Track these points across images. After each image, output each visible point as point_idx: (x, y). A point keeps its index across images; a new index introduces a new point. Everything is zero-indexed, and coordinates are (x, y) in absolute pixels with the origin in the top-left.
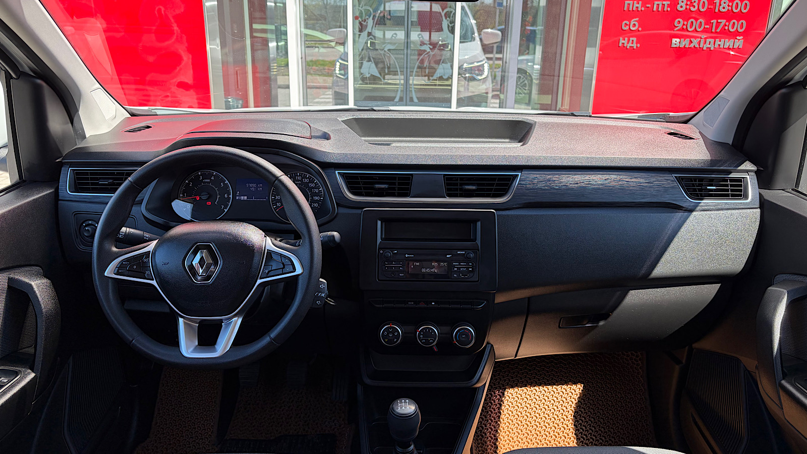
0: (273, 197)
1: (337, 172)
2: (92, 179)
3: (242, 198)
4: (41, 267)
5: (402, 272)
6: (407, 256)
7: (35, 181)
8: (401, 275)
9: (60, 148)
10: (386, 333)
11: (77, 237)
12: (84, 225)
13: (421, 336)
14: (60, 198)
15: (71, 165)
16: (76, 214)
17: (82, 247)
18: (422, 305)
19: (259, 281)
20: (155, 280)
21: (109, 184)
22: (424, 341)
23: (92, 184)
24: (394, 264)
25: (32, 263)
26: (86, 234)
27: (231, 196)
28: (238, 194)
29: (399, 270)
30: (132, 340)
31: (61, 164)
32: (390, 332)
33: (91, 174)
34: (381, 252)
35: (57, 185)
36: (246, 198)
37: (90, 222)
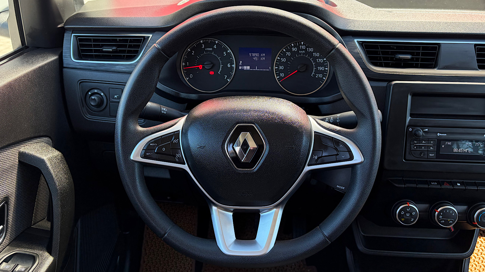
0: (276, 68)
1: (356, 40)
2: (95, 46)
3: (245, 68)
4: (50, 138)
5: (432, 152)
6: (438, 134)
7: (38, 48)
8: (430, 155)
9: (61, 13)
10: (403, 213)
11: (83, 106)
12: (90, 93)
13: (441, 217)
14: (65, 65)
15: (74, 30)
16: (82, 82)
17: (89, 116)
18: (447, 186)
19: (307, 168)
20: (186, 165)
21: (113, 52)
22: (443, 221)
23: (96, 51)
24: (424, 143)
25: (42, 134)
26: (92, 104)
27: (234, 66)
28: (240, 64)
29: (429, 150)
30: (165, 234)
31: (63, 30)
32: (408, 212)
33: (95, 40)
34: (410, 129)
35: (60, 52)
36: (248, 68)
37: (96, 91)
